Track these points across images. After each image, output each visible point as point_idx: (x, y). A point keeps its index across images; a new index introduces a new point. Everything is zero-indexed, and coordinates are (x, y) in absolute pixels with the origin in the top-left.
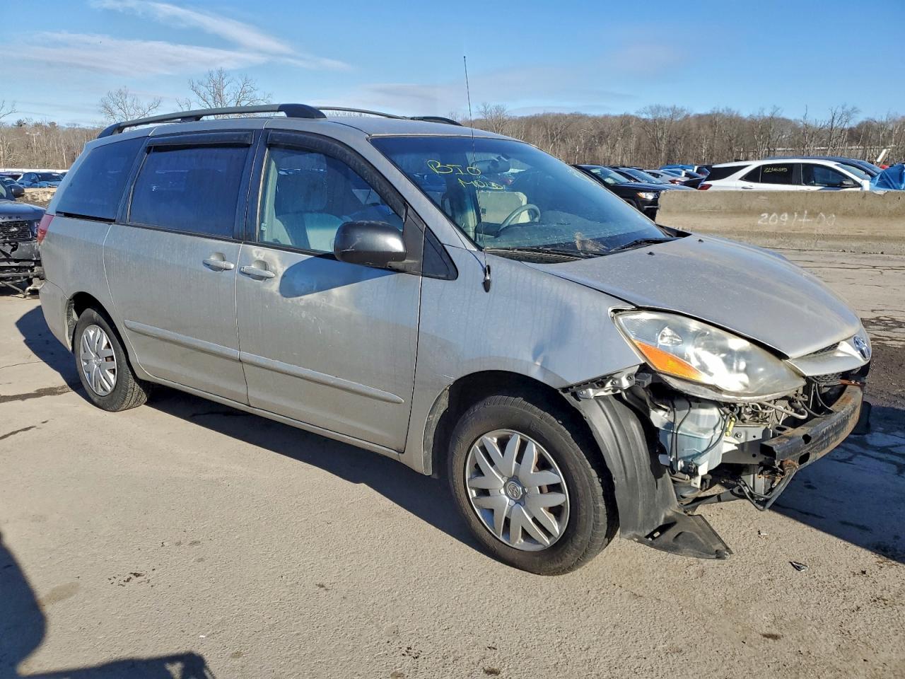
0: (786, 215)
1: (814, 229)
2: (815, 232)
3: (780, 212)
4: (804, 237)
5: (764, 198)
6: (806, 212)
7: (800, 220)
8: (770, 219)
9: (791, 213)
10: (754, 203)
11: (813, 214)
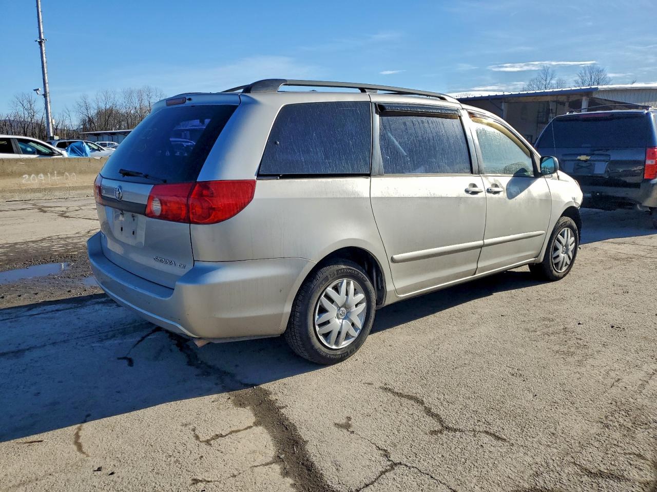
0: (42, 175)
1: (65, 184)
2: (67, 186)
3: (37, 173)
4: (61, 190)
5: (22, 163)
6: (55, 172)
7: (53, 178)
8: (31, 178)
9: (45, 174)
10: (15, 168)
11: (60, 173)
